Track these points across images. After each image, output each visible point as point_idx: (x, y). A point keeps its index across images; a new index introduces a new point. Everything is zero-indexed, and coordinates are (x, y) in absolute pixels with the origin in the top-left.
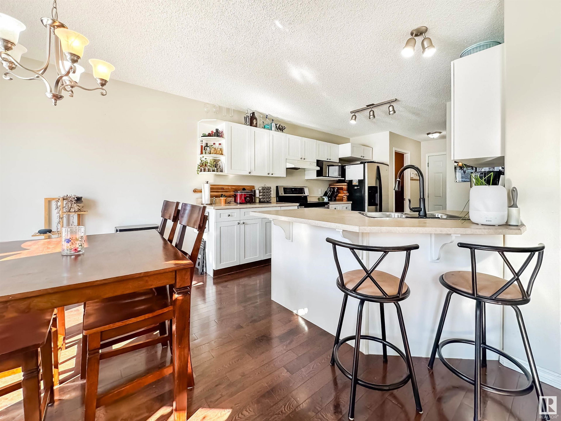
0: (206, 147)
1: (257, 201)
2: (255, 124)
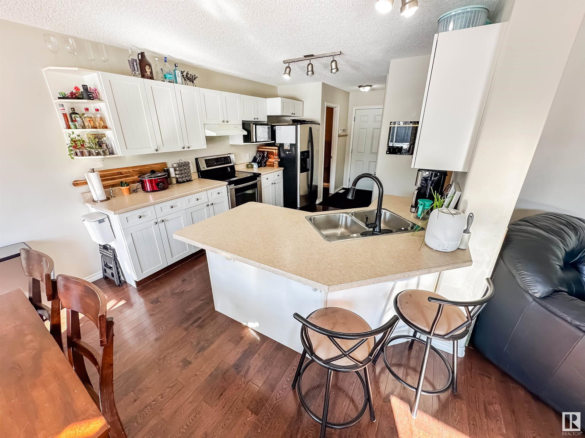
0: (73, 116)
1: (174, 181)
2: (149, 73)
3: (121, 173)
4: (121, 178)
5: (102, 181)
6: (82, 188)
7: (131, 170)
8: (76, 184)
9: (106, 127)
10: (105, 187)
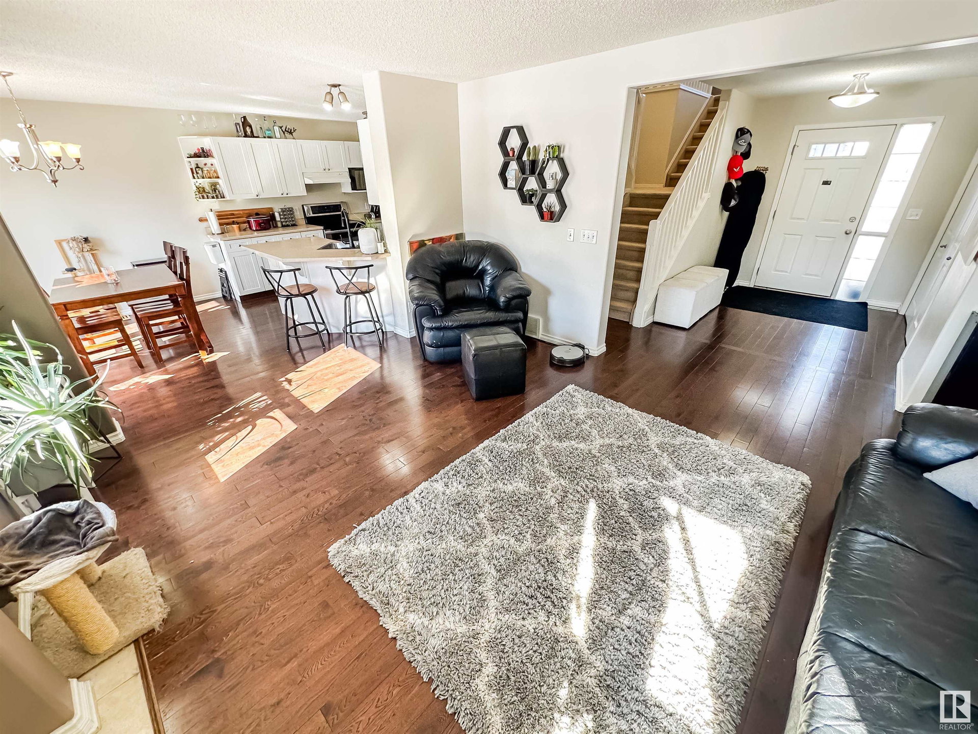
0: (197, 169)
1: (279, 224)
2: (249, 133)
3: (233, 214)
4: (233, 218)
5: (219, 219)
6: (204, 224)
7: (241, 212)
8: (201, 220)
9: (218, 178)
10: (221, 224)
